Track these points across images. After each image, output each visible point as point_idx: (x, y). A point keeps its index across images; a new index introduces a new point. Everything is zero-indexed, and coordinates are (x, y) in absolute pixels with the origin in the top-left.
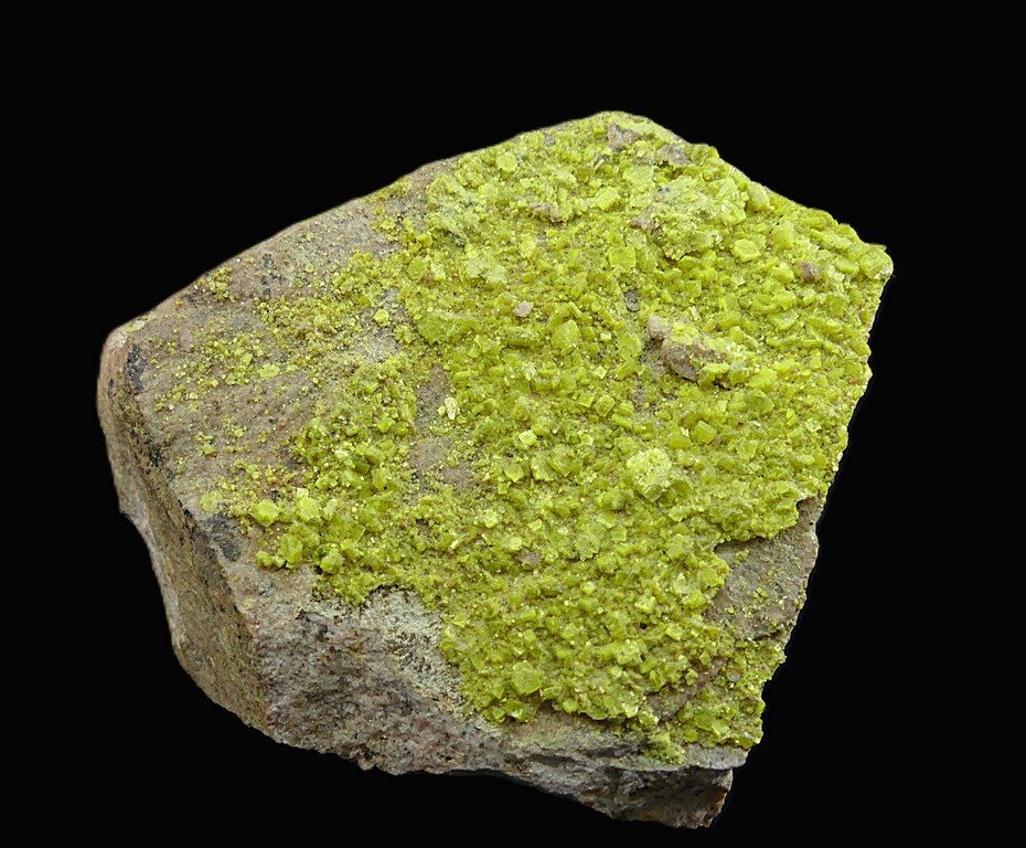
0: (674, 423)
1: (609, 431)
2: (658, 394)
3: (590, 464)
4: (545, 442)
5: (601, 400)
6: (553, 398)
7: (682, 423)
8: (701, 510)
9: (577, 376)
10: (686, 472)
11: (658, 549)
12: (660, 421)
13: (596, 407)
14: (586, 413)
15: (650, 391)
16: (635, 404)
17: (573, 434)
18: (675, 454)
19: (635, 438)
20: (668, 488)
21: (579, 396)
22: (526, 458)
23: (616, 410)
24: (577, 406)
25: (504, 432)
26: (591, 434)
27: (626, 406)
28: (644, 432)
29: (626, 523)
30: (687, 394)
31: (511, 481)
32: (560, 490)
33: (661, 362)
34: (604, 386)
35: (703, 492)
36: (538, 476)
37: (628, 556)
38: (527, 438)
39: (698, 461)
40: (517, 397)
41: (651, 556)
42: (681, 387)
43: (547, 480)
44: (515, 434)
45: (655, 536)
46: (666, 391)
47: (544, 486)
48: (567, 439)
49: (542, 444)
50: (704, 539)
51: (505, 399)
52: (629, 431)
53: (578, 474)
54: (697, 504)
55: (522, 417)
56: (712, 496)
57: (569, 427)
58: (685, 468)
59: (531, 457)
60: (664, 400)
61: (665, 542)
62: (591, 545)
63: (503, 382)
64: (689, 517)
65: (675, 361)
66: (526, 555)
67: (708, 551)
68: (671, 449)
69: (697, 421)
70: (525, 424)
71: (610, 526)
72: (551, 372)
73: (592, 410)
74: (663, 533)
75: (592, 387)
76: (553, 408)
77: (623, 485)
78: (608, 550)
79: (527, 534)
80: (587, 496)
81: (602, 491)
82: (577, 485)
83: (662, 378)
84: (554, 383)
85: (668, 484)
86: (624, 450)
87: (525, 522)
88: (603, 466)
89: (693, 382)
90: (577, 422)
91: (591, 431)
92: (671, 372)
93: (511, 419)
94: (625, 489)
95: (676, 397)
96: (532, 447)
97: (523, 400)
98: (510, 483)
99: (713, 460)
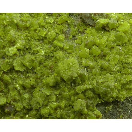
0: (82, 46)
1: (53, 48)
2: (77, 32)
3: (42, 64)
4: (22, 52)
5: (49, 33)
6: (27, 32)
7: (86, 46)
8: (91, 87)
9: (39, 21)
10: (86, 69)
11: (70, 105)
12: (76, 44)
13: (47, 36)
14: (42, 39)
15: (73, 30)
16: (66, 36)
17: (35, 49)
18: (81, 60)
19: (64, 52)
20: (77, 77)
21: (40, 31)
22: (11, 60)
23: (56, 38)
24: (38, 36)
25: (2, 47)
26: (44, 49)
27: (61, 36)
28: (68, 49)
29: (56, 93)
30: (90, 32)
31: (3, 71)
32: (27, 76)
33: (79, 17)
34: (52, 27)
35: (93, 79)
36: (16, 69)
37: (56, 109)
38: (12, 50)
39: (91, 64)
40: (9, 31)
41: (66, 109)
42: (88, 29)
43: (21, 70)
44: (7, 48)
45: (69, 99)
46: (81, 30)
47: (19, 74)
48: (32, 51)
49: (20, 54)
50: (91, 102)
51: (4, 31)
52: (62, 49)
53: (36, 68)
54: (89, 85)
55: (11, 40)
56: (96, 81)
57: (33, 46)
58: (86, 67)
59: (14, 59)
60: (79, 34)
61: (73, 102)
62: (38, 103)
63: (3, 23)
64: (86, 91)
65: (85, 17)
66: (7, 107)
67: (93, 107)
68: (80, 58)
69: (93, 45)
70: (12, 43)
71: (48, 94)
72: (27, 19)
73: (45, 38)
74: (72, 98)
75: (46, 27)
76: (27, 36)
77: (56, 75)
78: (46, 106)
79: (9, 97)
80: (39, 78)
81: (46, 76)
82: (35, 73)
83: (79, 24)
84: (28, 24)
85: (76, 75)
86: (58, 58)
87: (9, 91)
88: (48, 65)
89: (93, 27)
90: (37, 43)
91: (44, 48)
92: (83, 21)
93: (6, 41)
94: (57, 76)
95: (85, 33)
96: (15, 55)
97: (12, 32)
98: (2, 72)
99: (99, 64)
